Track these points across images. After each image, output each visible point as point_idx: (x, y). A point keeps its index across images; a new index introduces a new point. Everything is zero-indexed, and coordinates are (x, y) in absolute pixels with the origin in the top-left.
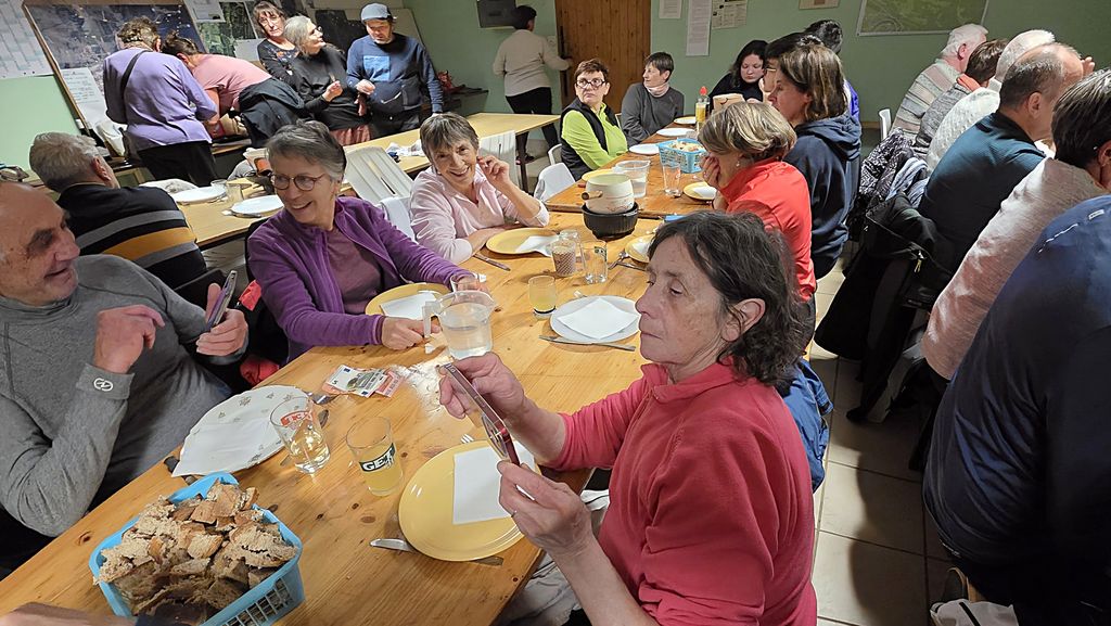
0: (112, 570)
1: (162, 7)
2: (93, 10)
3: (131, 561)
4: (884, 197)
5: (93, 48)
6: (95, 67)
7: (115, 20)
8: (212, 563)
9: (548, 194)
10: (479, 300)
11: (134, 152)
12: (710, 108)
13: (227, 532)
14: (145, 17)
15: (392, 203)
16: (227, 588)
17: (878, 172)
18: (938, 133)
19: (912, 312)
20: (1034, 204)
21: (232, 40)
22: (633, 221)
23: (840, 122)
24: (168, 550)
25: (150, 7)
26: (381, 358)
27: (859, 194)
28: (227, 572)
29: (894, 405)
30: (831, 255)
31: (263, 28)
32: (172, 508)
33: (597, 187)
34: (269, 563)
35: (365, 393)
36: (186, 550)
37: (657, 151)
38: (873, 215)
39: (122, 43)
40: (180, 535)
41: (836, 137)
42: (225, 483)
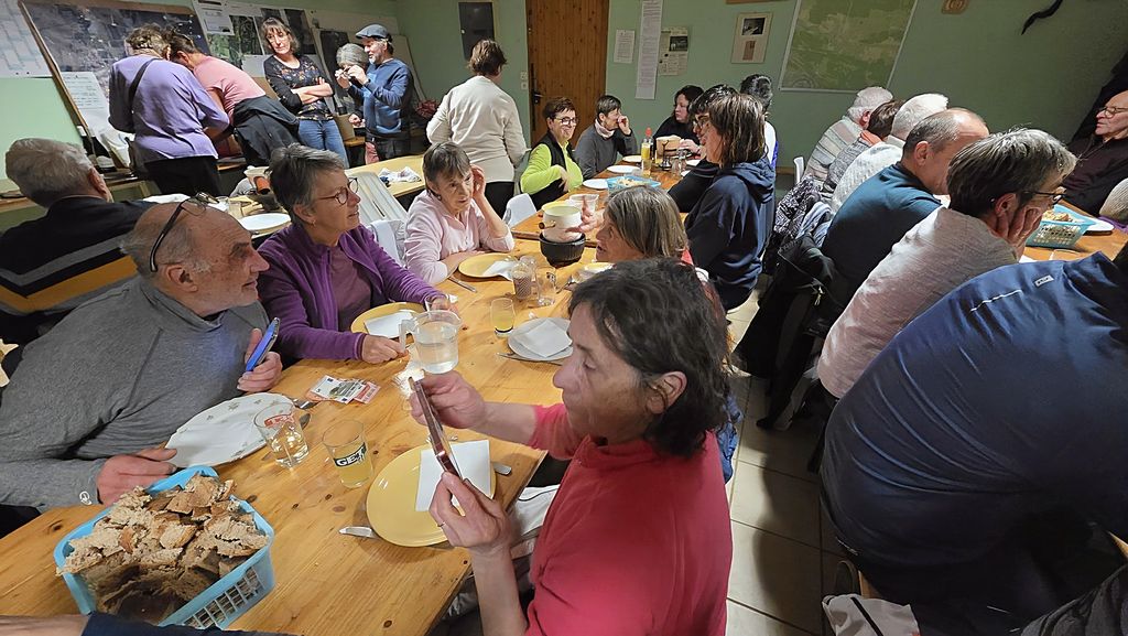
0: (79, 560)
1: (173, 15)
2: (101, 13)
3: (101, 551)
4: (795, 236)
5: (99, 53)
6: (101, 72)
7: (124, 25)
8: (184, 552)
9: (513, 222)
10: (447, 319)
11: (141, 164)
12: (653, 148)
13: (203, 522)
14: (155, 24)
15: (381, 225)
16: (198, 578)
17: (791, 213)
18: (842, 182)
19: (813, 339)
20: (925, 248)
21: (240, 54)
22: (580, 249)
23: (759, 166)
24: (139, 540)
25: (162, 14)
26: (362, 371)
27: (774, 232)
28: (198, 561)
29: (796, 416)
30: (747, 286)
31: (270, 44)
32: (147, 498)
33: (552, 218)
34: (241, 552)
35: (345, 400)
36: (158, 540)
37: (606, 186)
38: (783, 253)
39: (131, 49)
40: (153, 525)
41: (755, 181)
42: (204, 476)
